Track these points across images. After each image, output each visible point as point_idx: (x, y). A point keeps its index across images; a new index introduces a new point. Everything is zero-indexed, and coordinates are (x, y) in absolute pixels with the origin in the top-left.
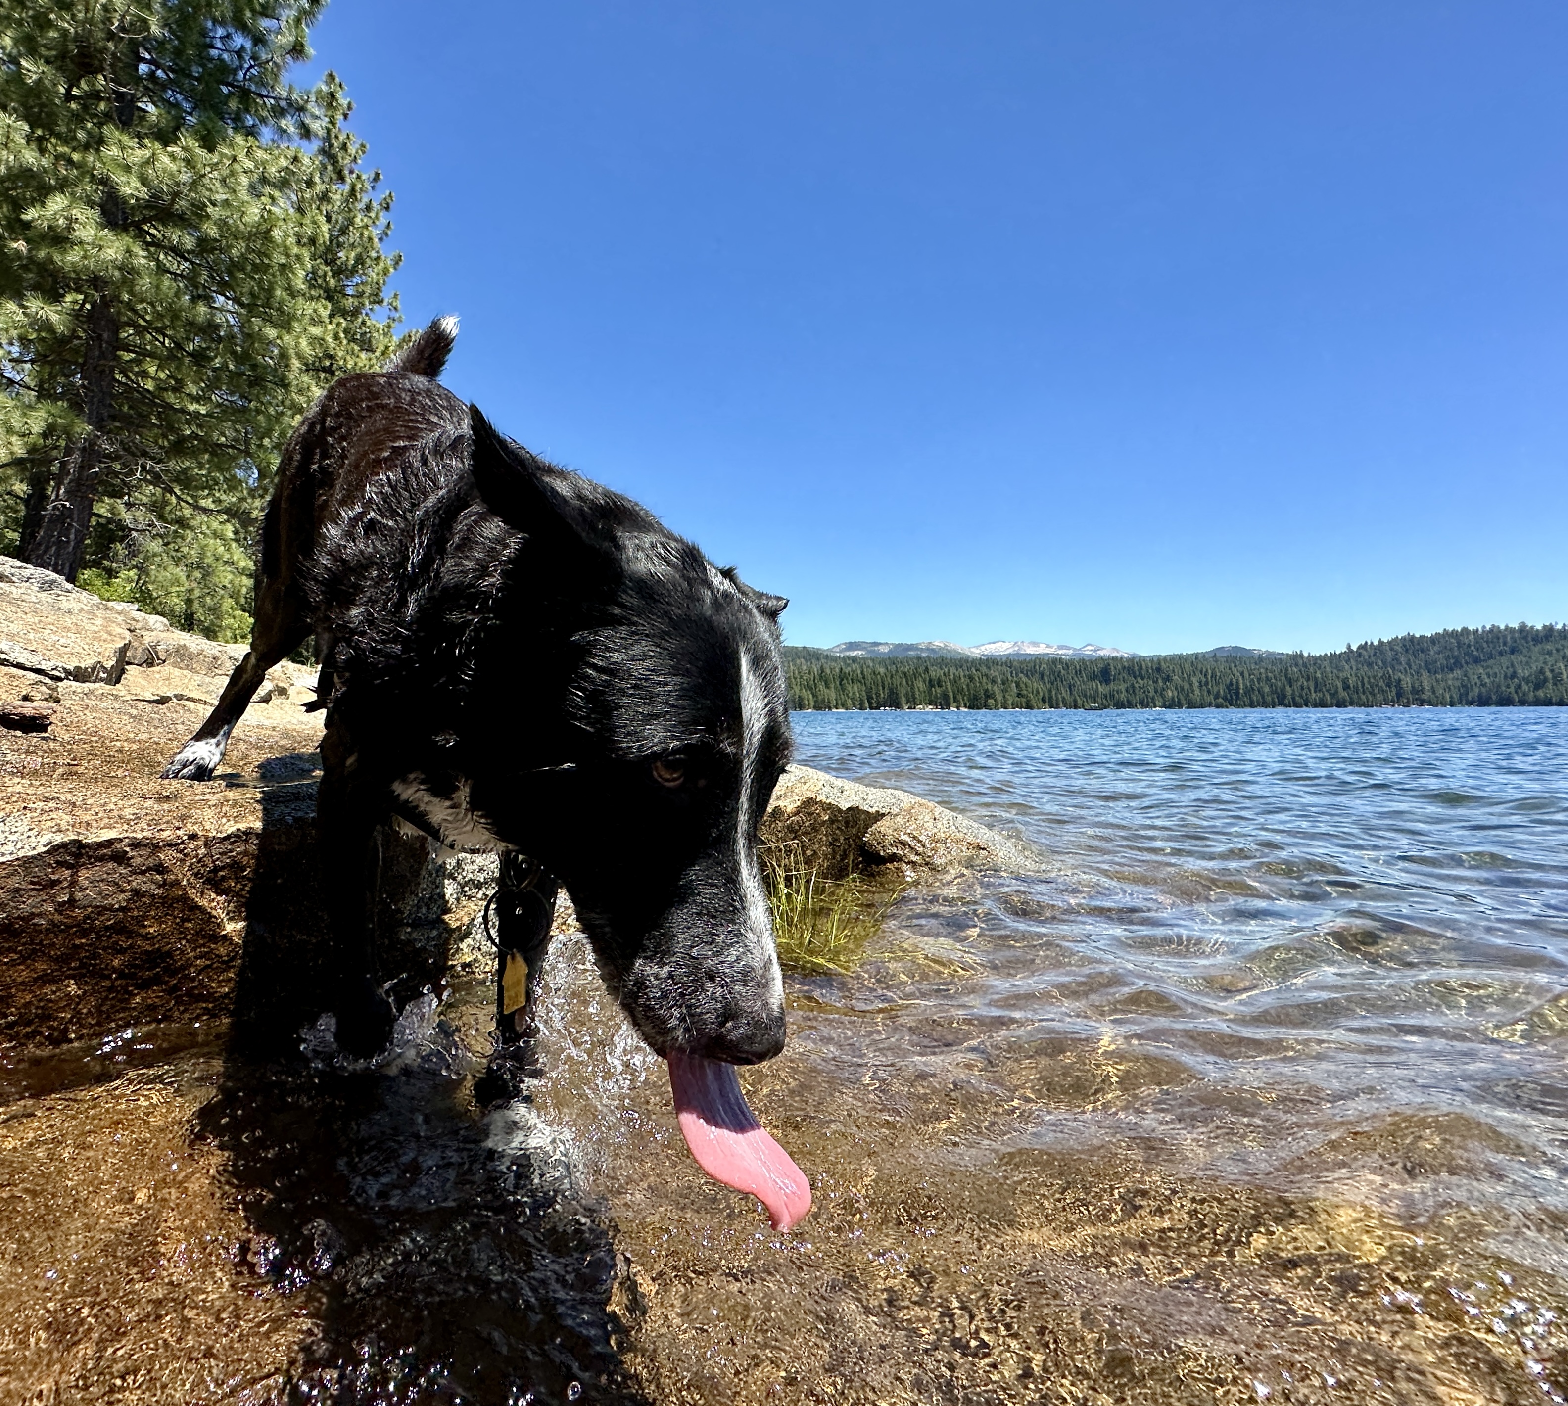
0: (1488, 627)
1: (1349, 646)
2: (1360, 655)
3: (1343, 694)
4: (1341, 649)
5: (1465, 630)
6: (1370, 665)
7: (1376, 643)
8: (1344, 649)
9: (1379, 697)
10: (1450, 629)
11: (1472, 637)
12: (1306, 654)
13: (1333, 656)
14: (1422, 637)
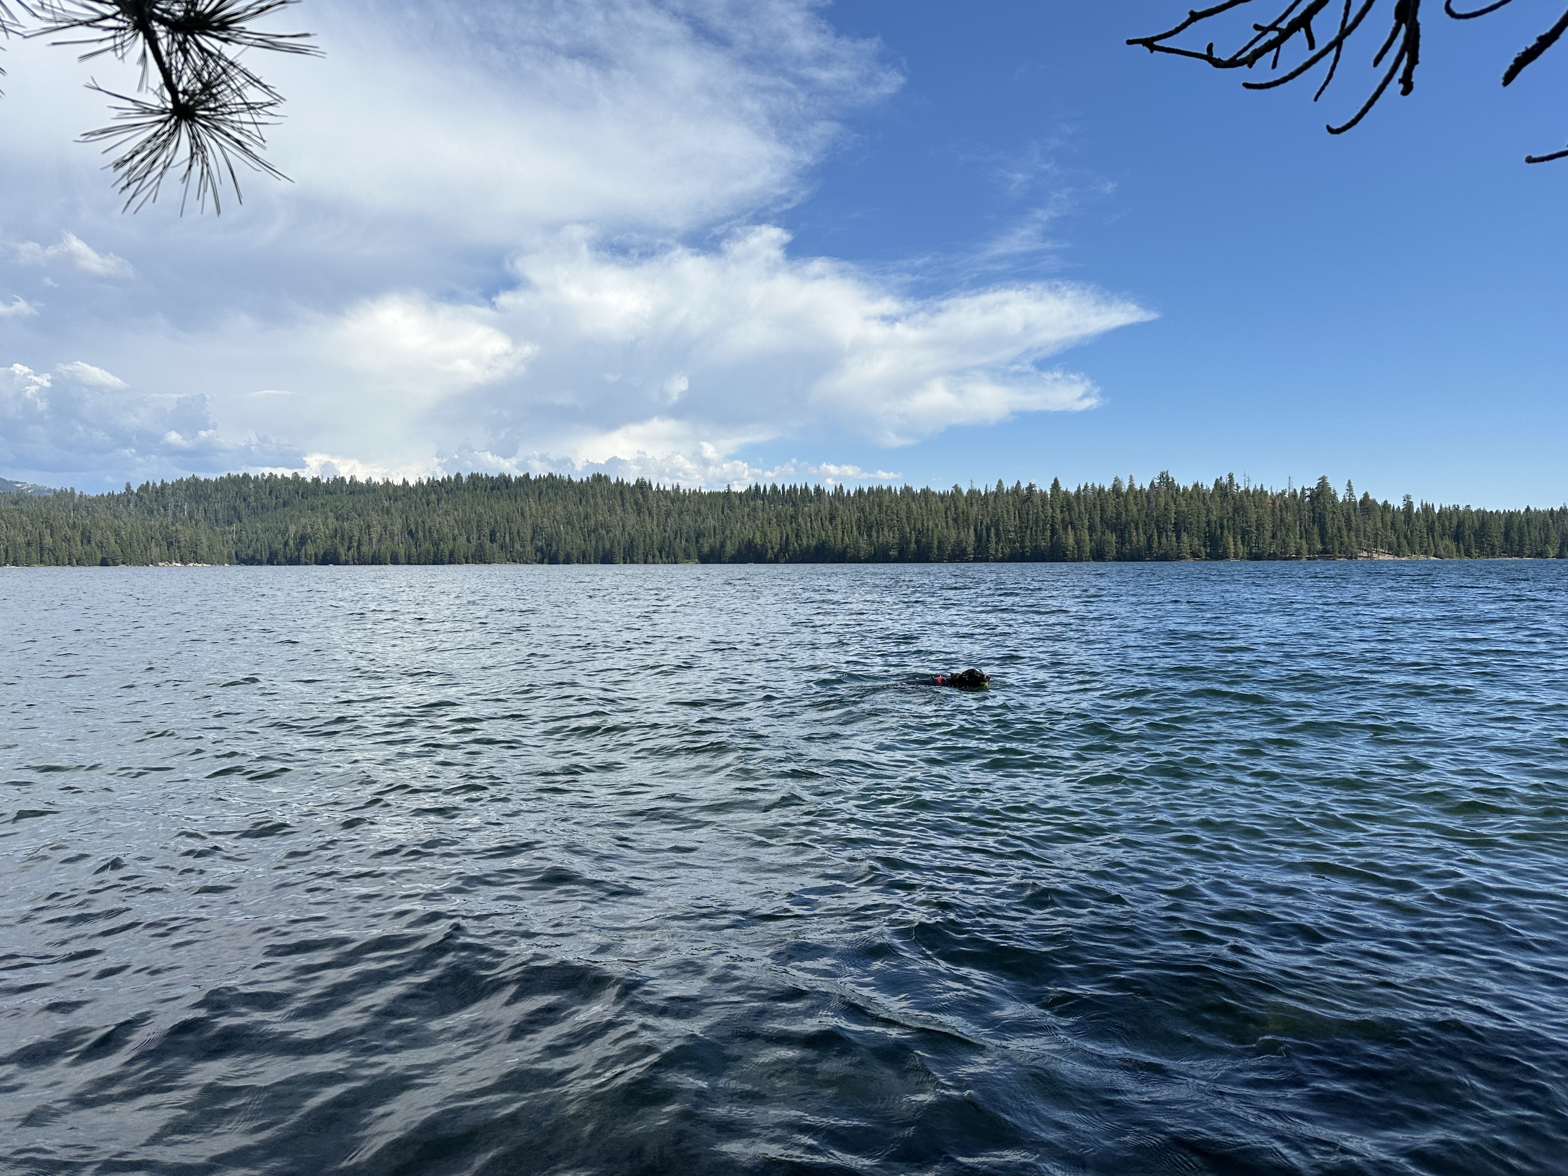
0: (267, 475)
1: (128, 487)
2: (141, 498)
3: (114, 547)
4: (120, 490)
5: (246, 476)
6: (150, 512)
7: (158, 484)
8: (124, 491)
9: (155, 551)
10: (234, 473)
11: (251, 486)
12: (77, 493)
13: (111, 496)
14: (206, 481)
